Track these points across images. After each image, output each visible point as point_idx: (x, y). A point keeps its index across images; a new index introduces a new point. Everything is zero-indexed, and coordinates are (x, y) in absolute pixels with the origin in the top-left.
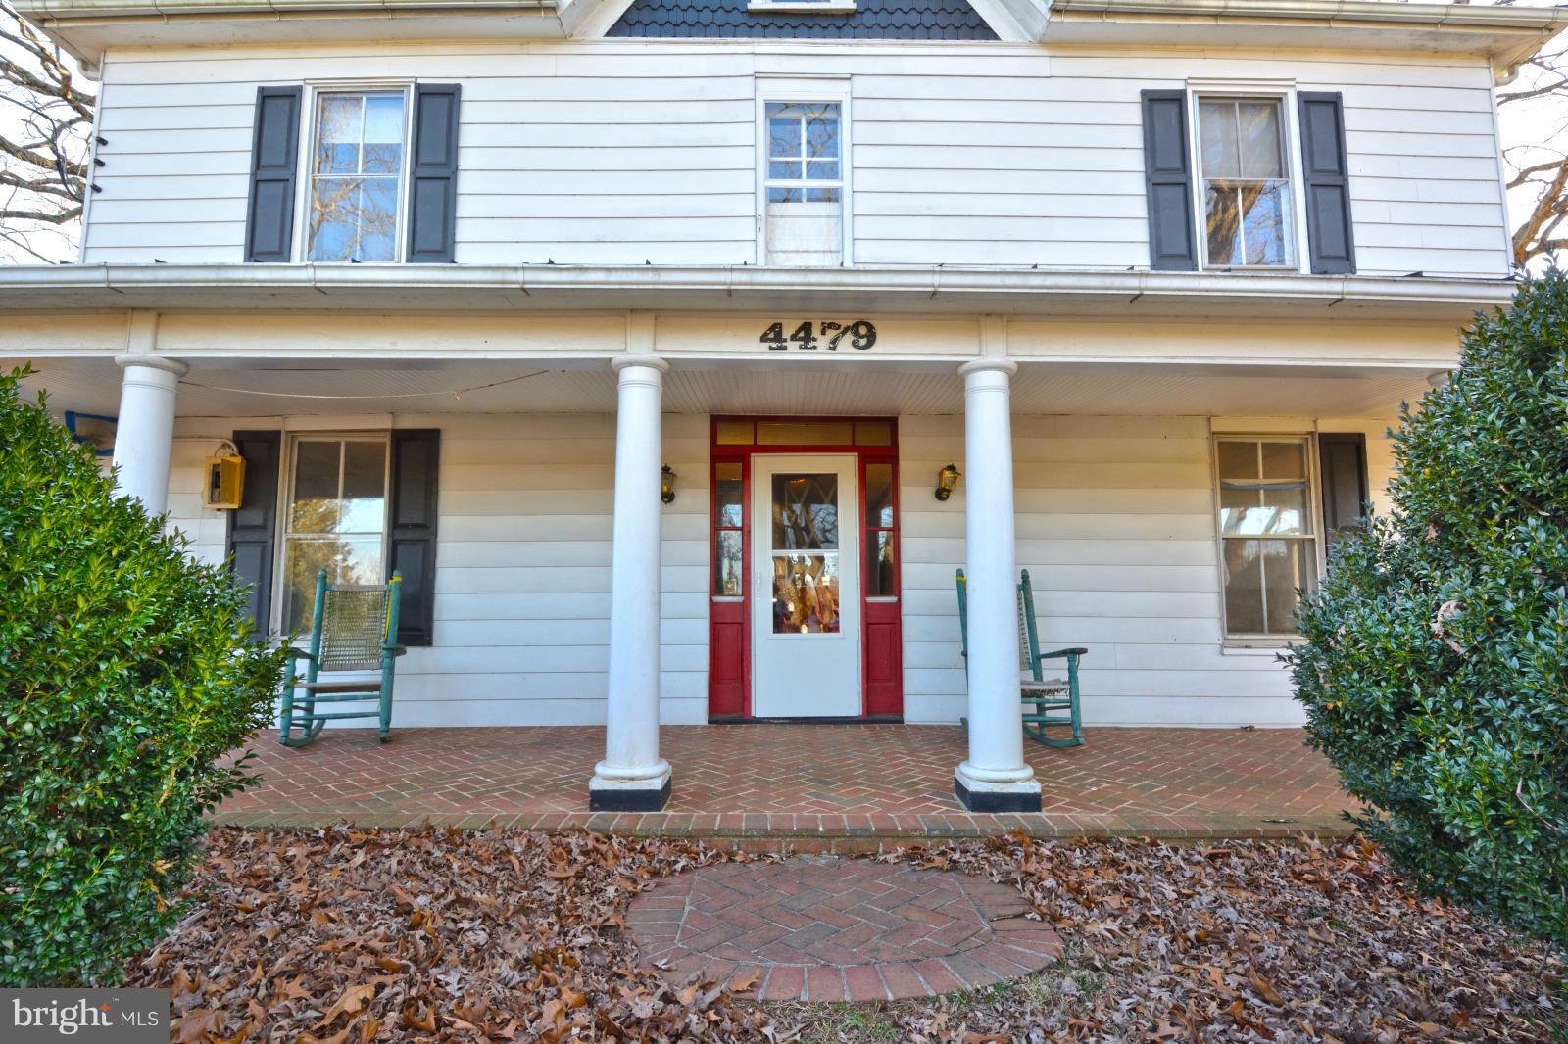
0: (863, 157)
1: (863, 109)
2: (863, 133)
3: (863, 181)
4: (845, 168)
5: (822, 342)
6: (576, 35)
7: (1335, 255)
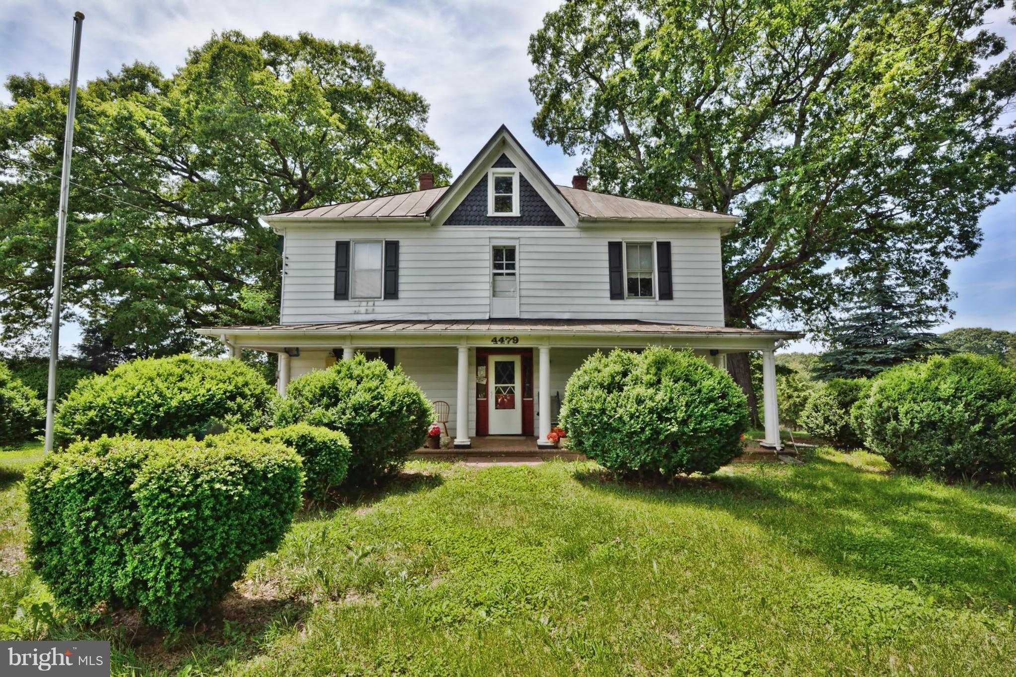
0: (523, 263)
1: (523, 249)
2: (523, 256)
3: (523, 271)
4: (517, 266)
5: (506, 342)
6: (434, 225)
7: (667, 294)
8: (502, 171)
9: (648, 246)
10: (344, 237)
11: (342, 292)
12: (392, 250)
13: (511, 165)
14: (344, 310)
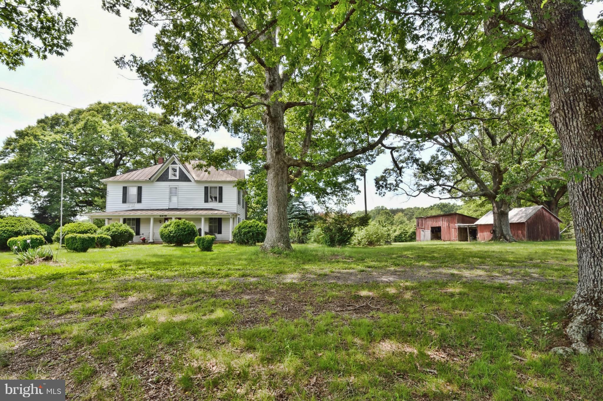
0: (180, 192)
1: (180, 188)
2: (180, 190)
3: (179, 194)
6: (153, 181)
7: (221, 201)
8: (174, 166)
9: (216, 187)
10: (125, 185)
11: (124, 201)
12: (140, 189)
13: (176, 164)
14: (126, 206)
